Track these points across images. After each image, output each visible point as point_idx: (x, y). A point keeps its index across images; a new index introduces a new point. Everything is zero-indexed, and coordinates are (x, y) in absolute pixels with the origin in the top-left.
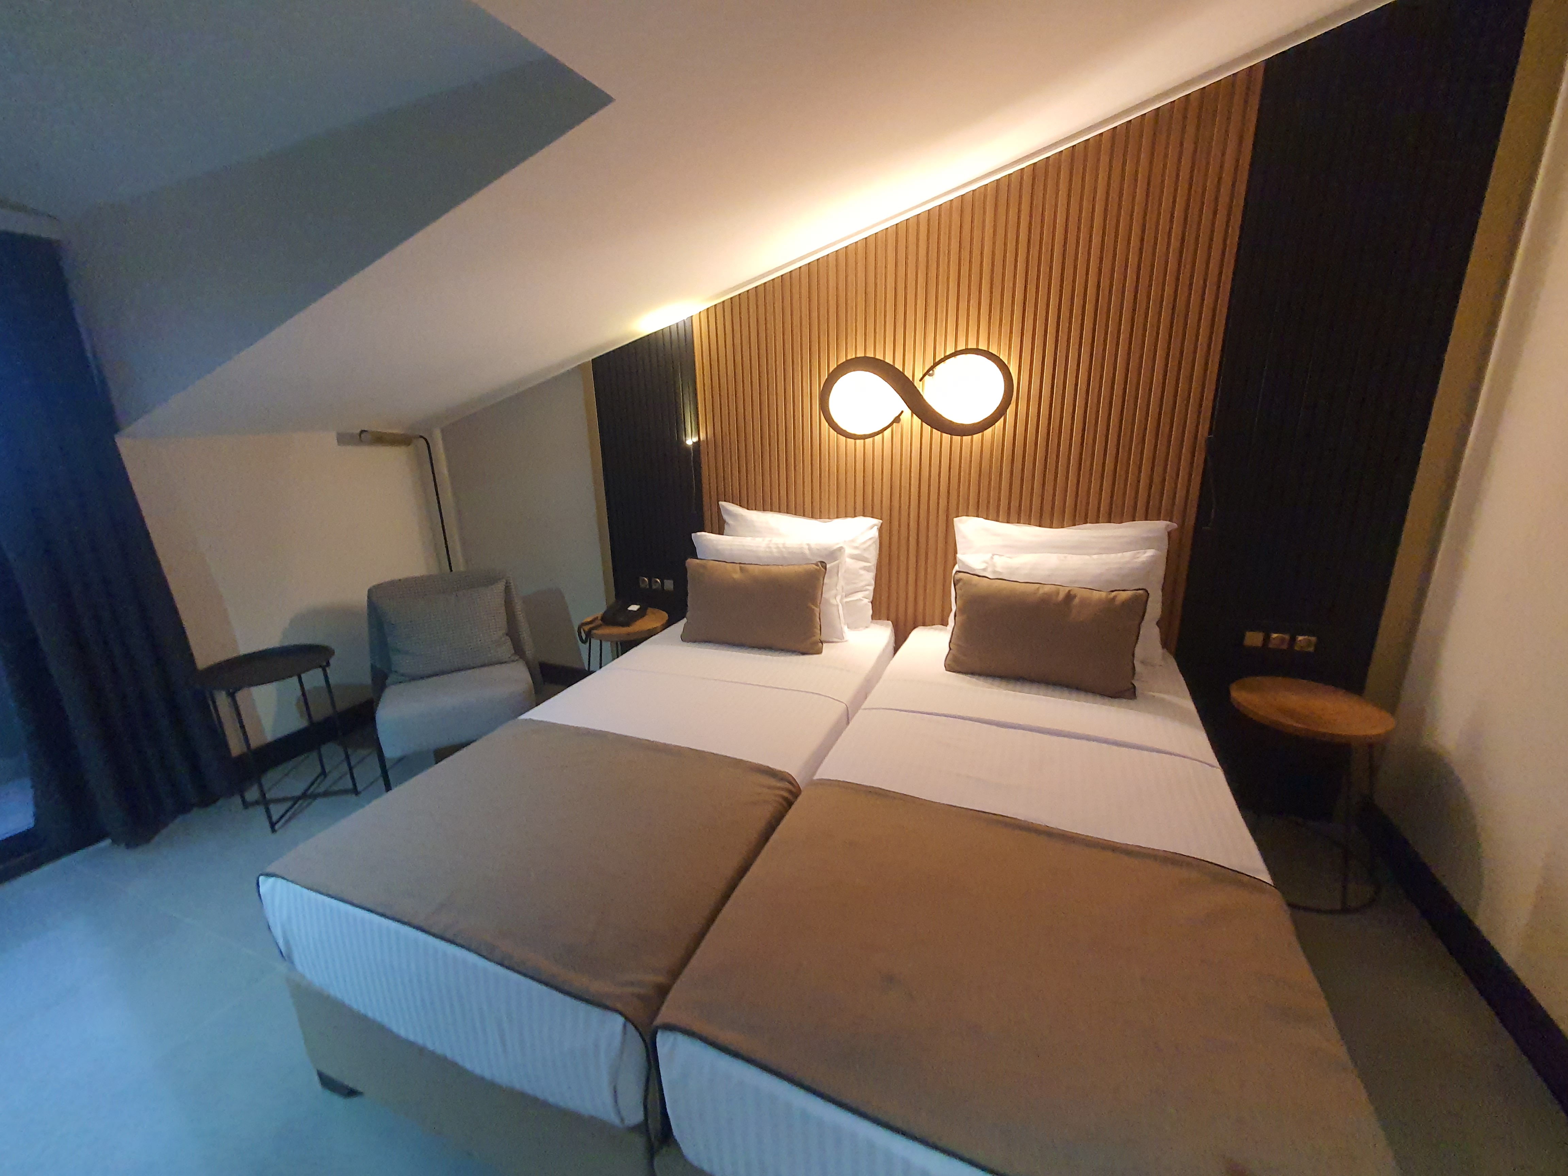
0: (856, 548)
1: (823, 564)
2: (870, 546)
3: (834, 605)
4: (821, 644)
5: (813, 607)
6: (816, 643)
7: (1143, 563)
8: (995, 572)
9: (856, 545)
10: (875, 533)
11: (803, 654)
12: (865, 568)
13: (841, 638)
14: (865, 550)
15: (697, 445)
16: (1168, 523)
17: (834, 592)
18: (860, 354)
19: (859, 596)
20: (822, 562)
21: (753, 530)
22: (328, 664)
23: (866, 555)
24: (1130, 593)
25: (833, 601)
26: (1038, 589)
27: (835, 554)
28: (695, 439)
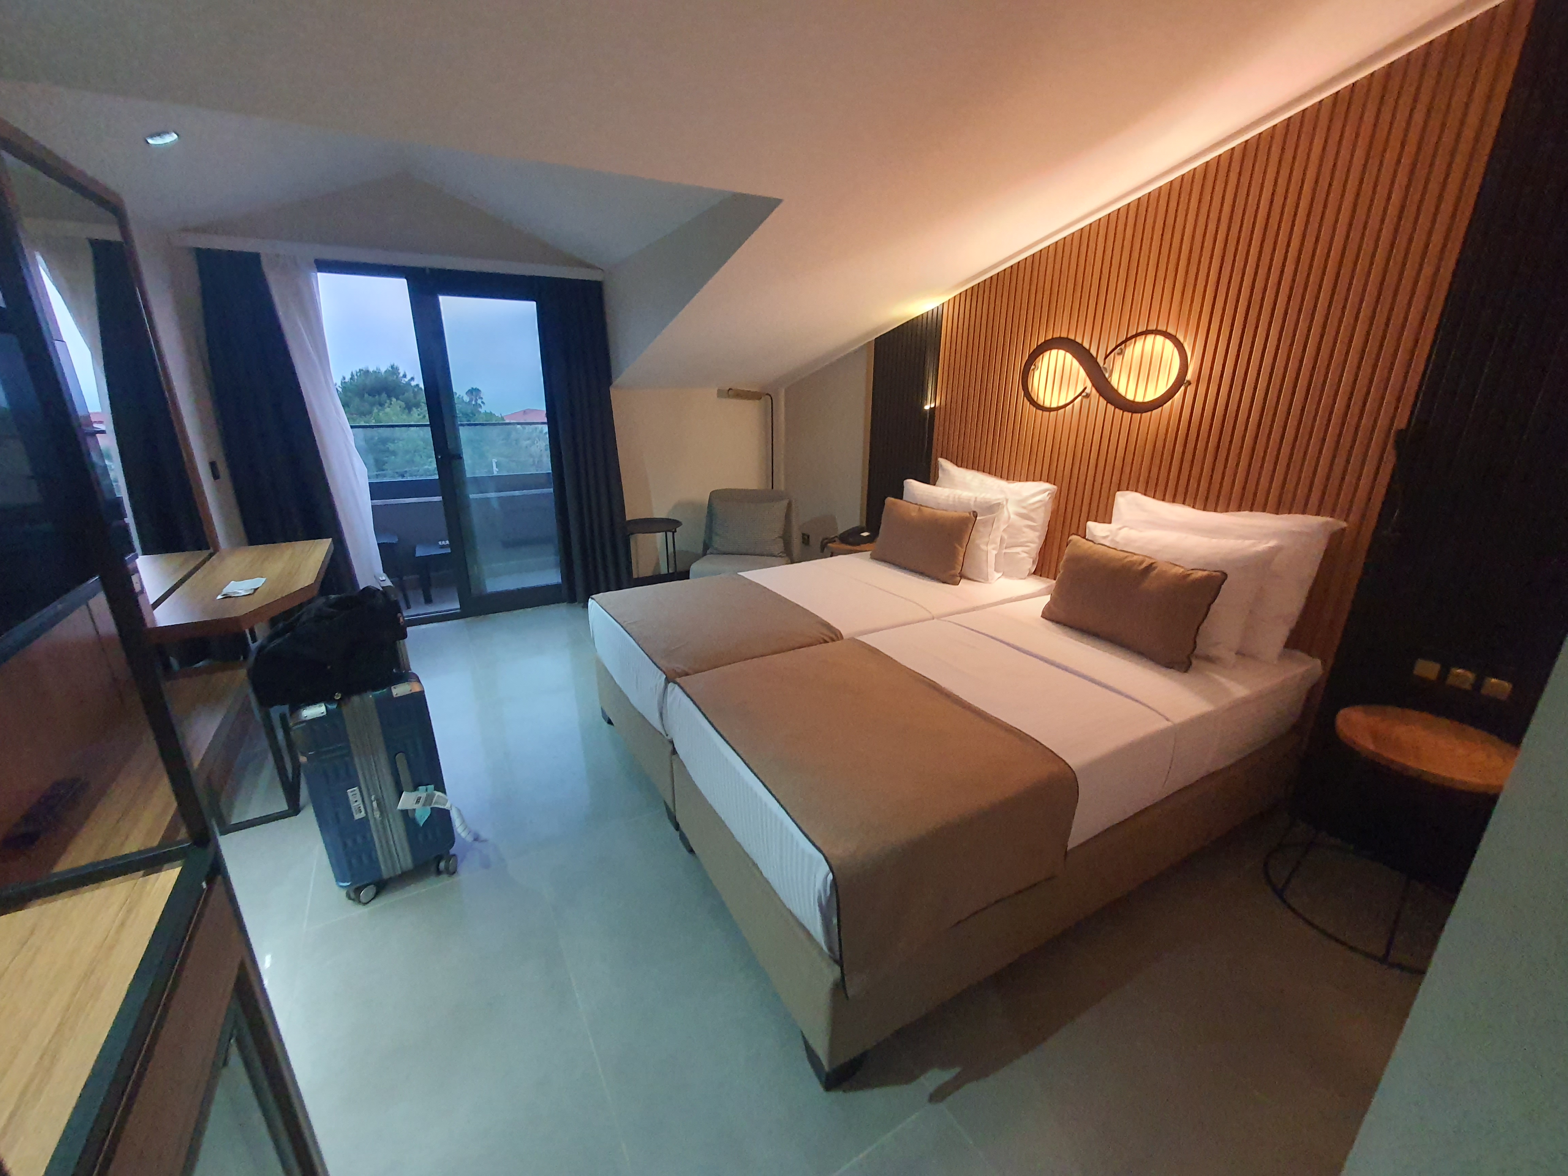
0: (1024, 508)
1: (975, 515)
2: (1040, 507)
3: (983, 550)
4: (959, 578)
5: (958, 546)
6: (954, 576)
9: (1024, 504)
10: (1045, 496)
11: (944, 582)
12: (1029, 527)
13: (986, 580)
14: (1033, 510)
15: (933, 410)
16: (1329, 519)
17: (986, 539)
18: (1064, 335)
19: (1019, 549)
20: (974, 512)
21: (966, 486)
23: (1033, 515)
24: (1205, 573)
25: (983, 547)
26: (1126, 557)
27: (993, 508)
28: (933, 405)
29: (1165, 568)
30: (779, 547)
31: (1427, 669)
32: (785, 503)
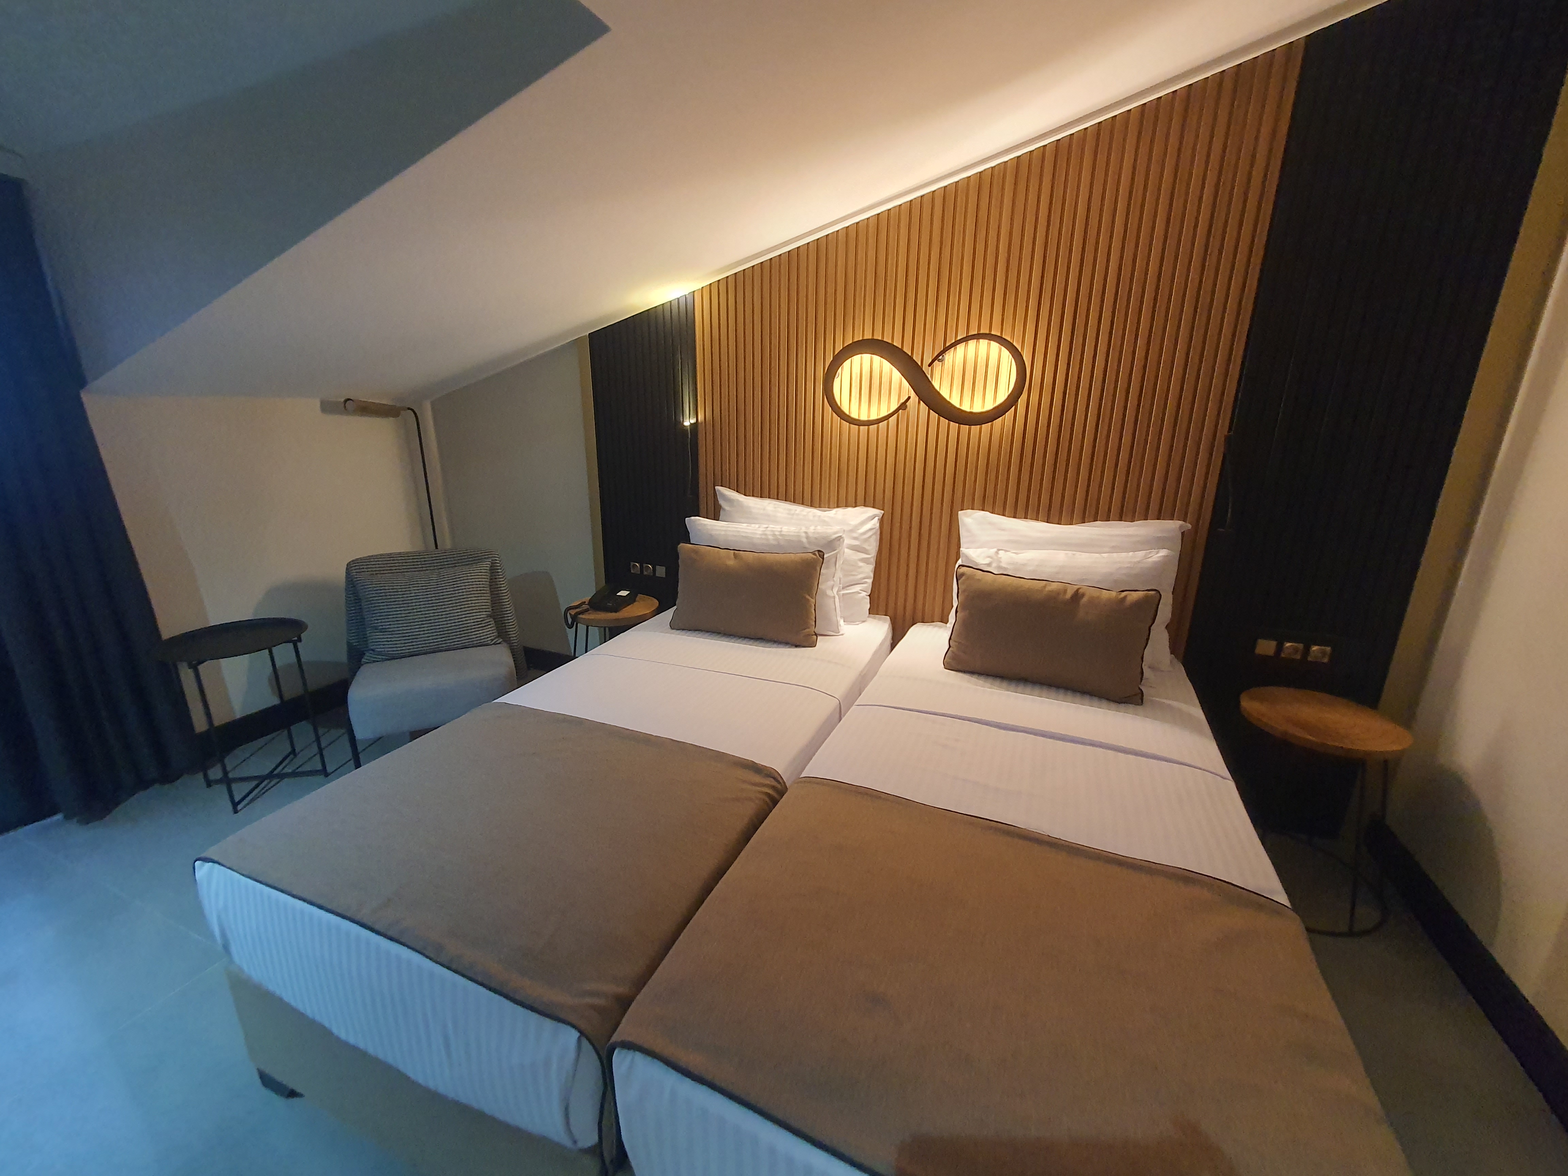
0: (855, 538)
1: (821, 554)
2: (870, 537)
3: (830, 597)
4: (815, 637)
5: (808, 597)
6: (809, 635)
7: (1155, 563)
8: (999, 567)
9: (855, 535)
10: (875, 523)
11: (797, 646)
12: (863, 560)
13: (837, 632)
14: (866, 540)
15: (695, 426)
16: (1181, 522)
17: (831, 583)
18: (868, 336)
19: (857, 588)
20: (819, 551)
21: (749, 516)
22: (300, 640)
23: (866, 546)
24: (1140, 594)
25: (829, 592)
26: (1045, 587)
27: (833, 543)
28: (693, 421)
29: (1095, 593)
30: (490, 631)
31: (1266, 647)
32: (486, 564)
